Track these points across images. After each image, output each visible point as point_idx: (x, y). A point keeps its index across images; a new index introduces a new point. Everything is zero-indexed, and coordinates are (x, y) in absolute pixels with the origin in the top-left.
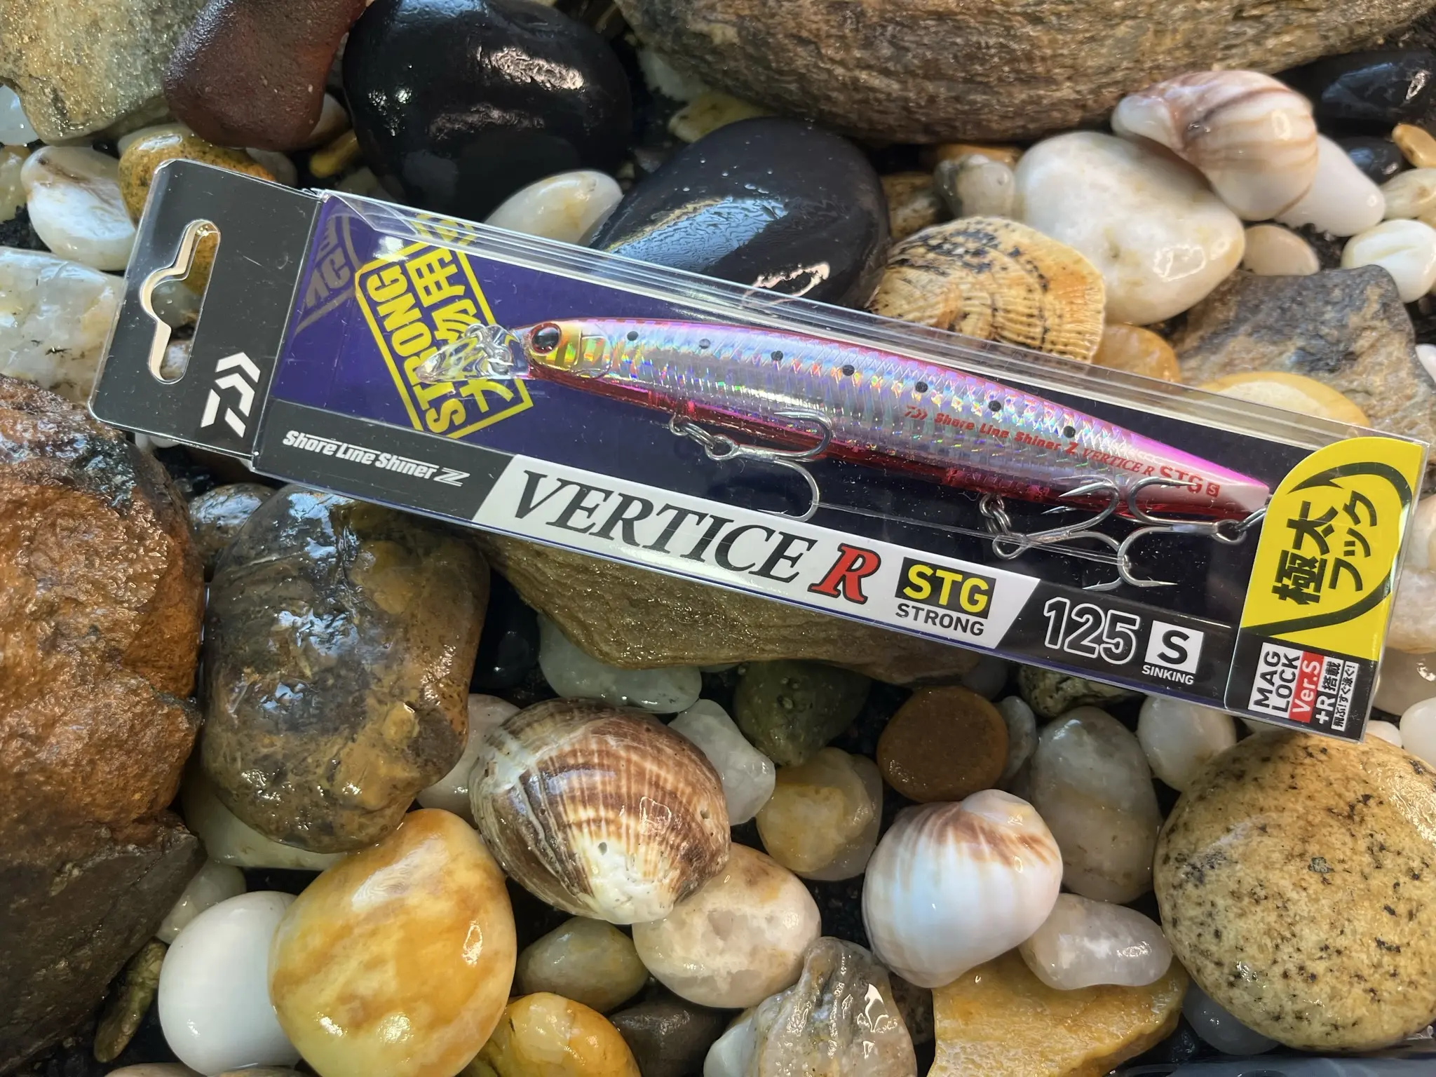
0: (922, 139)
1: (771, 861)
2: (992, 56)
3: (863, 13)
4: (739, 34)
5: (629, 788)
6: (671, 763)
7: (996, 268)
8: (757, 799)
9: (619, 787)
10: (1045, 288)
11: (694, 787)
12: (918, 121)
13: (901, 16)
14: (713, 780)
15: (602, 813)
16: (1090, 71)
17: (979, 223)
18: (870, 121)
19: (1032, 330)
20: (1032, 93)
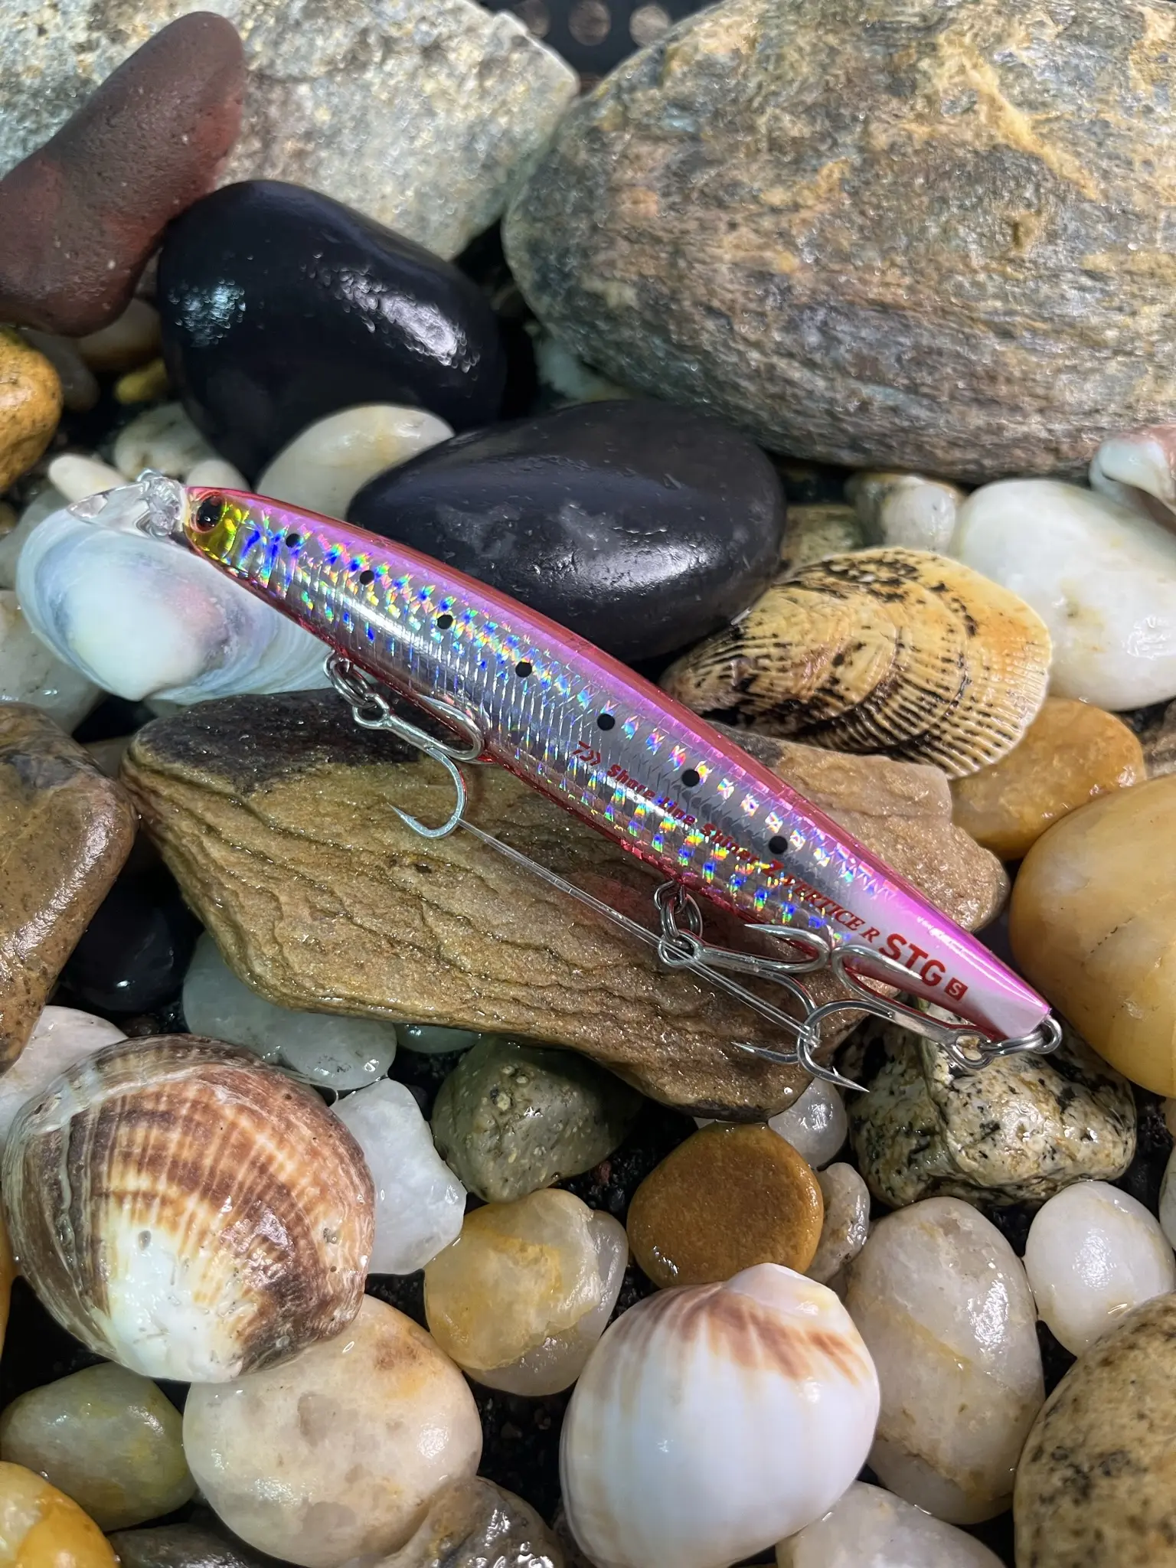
0: (847, 457)
1: (428, 1342)
2: (946, 365)
3: (789, 289)
4: (638, 295)
5: (216, 1161)
6: (301, 1148)
7: (912, 598)
8: (429, 1240)
9: (201, 1155)
10: (972, 631)
11: (324, 1190)
12: (843, 431)
13: (837, 301)
14: (362, 1190)
15: (162, 1186)
16: (1067, 408)
17: (898, 553)
18: (785, 424)
19: (947, 677)
20: (994, 421)
